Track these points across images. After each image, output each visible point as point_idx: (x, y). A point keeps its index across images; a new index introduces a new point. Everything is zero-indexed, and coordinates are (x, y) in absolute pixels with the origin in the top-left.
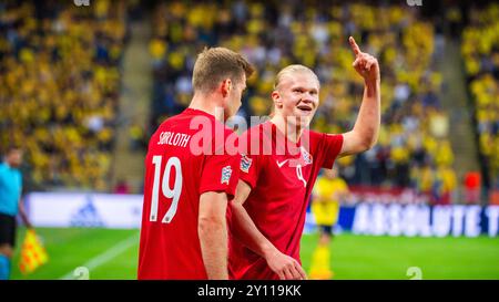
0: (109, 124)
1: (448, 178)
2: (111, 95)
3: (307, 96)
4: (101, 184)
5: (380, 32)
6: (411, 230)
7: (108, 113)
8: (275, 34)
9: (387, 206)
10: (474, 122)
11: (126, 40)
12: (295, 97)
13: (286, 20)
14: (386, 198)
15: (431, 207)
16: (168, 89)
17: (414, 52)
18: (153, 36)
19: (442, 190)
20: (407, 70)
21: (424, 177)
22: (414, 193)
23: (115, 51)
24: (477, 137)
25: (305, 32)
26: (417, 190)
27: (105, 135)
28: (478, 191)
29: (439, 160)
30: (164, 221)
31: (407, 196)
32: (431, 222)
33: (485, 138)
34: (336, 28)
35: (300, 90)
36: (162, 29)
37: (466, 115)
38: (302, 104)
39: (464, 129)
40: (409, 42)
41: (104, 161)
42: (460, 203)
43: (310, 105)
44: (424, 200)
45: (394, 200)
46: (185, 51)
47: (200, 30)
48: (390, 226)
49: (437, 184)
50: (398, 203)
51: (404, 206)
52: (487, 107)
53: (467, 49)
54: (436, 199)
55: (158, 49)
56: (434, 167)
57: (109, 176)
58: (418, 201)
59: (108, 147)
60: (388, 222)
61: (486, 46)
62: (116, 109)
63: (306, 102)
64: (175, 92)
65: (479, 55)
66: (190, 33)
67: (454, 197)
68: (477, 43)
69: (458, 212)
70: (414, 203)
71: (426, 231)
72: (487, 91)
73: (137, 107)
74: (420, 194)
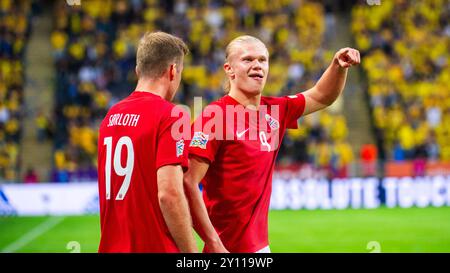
0: (15, 116)
1: (344, 152)
2: (16, 88)
3: (257, 63)
4: (11, 174)
5: (272, 14)
6: (311, 203)
7: (14, 105)
8: (171, 21)
9: (288, 181)
10: (367, 97)
11: (28, 34)
12: (245, 66)
13: (181, 7)
14: (286, 174)
15: (330, 180)
16: (71, 78)
17: (306, 32)
18: (54, 29)
19: (339, 164)
20: (301, 50)
21: (321, 152)
22: (313, 168)
23: (18, 45)
24: (370, 110)
25: (200, 18)
26: (316, 165)
27: (12, 126)
28: (374, 163)
29: (334, 135)
30: (117, 198)
31: (306, 171)
32: (330, 195)
33: (379, 112)
34: (230, 12)
35: (250, 59)
36: (62, 22)
37: (358, 90)
38: (252, 72)
39: (357, 104)
40: (300, 23)
41: (13, 151)
42: (357, 176)
43: (261, 72)
44: (323, 174)
45: (294, 175)
46: (85, 41)
47: (98, 21)
48: (291, 199)
49: (334, 158)
50: (298, 177)
51: (303, 180)
52: (379, 82)
53: (357, 26)
54: (335, 172)
55: (59, 41)
56: (331, 141)
57: (18, 166)
58: (317, 175)
59: (15, 138)
60: (289, 196)
61: (375, 22)
62: (21, 101)
63: (256, 69)
64: (78, 82)
65: (369, 32)
66: (89, 24)
67: (352, 170)
68: (366, 20)
69: (356, 184)
70: (313, 177)
71: (326, 203)
72: (378, 66)
73: (41, 98)
74: (319, 168)
